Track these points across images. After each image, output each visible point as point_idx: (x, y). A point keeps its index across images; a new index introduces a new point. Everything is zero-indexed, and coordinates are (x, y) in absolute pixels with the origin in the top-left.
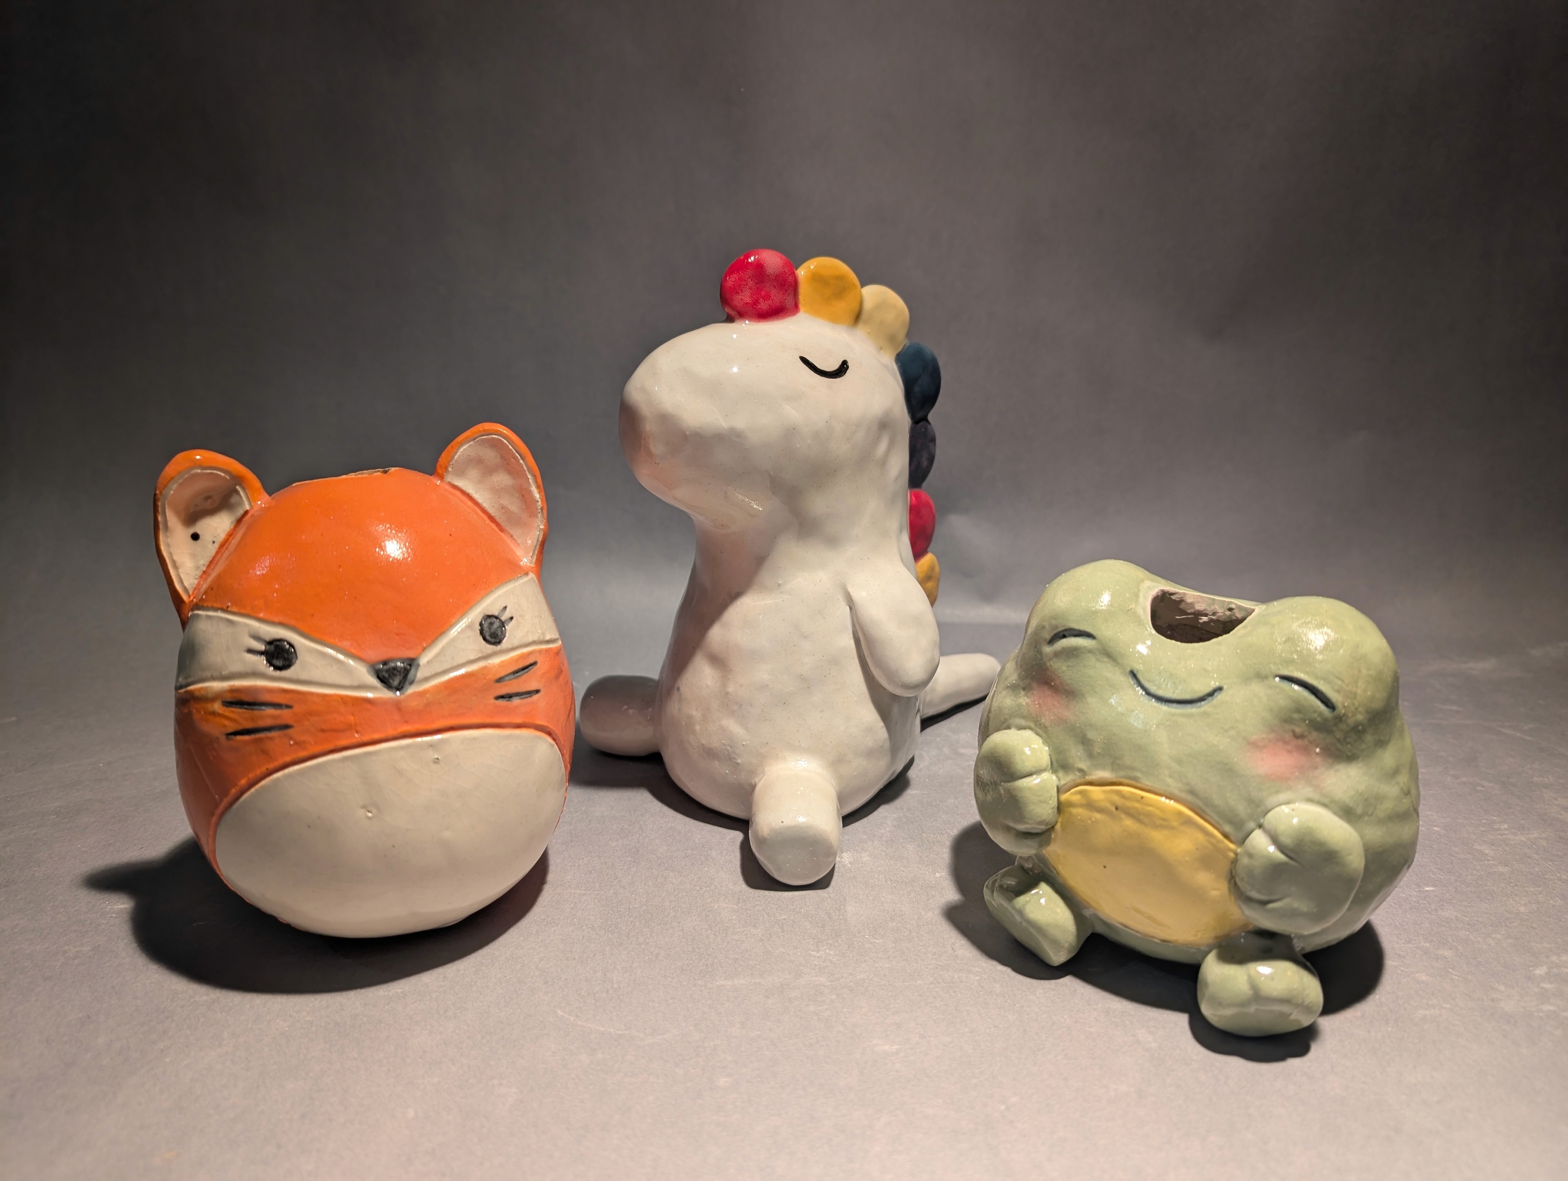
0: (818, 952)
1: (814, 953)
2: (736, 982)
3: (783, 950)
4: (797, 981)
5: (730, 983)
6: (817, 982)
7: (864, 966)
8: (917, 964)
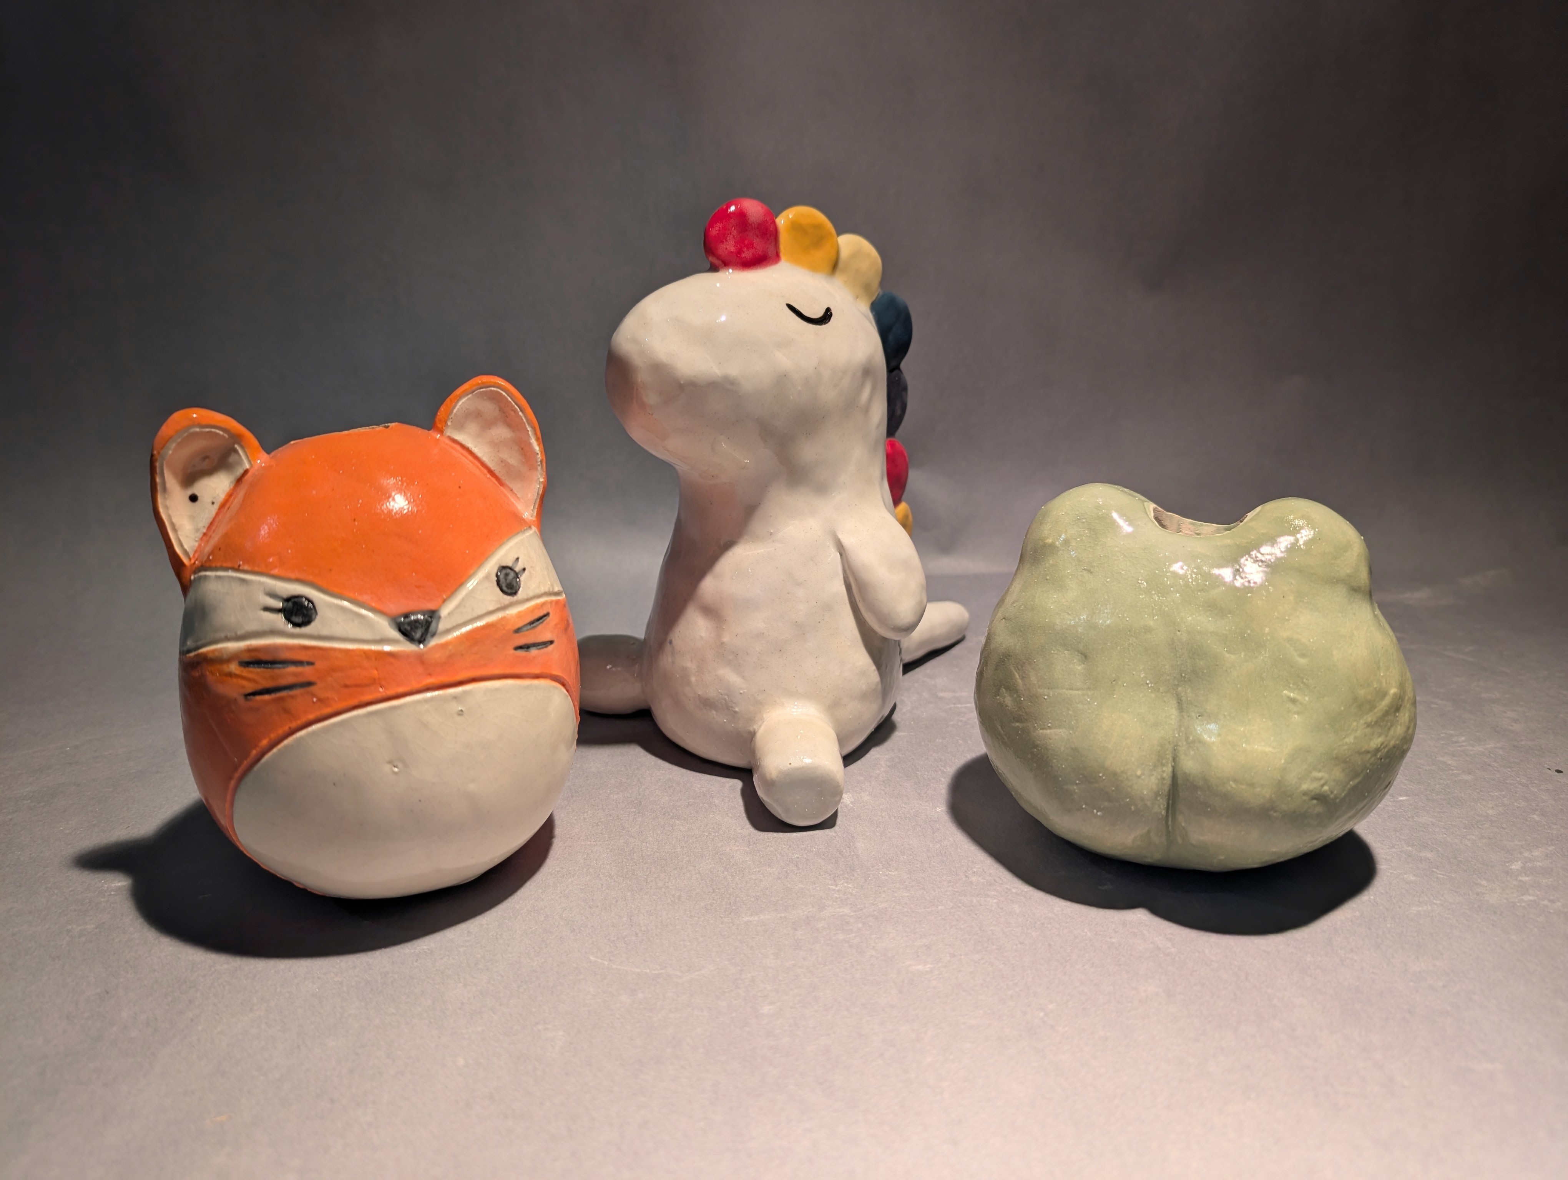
0: (836, 886)
1: (833, 887)
2: (762, 917)
3: (802, 886)
4: (822, 913)
5: (756, 918)
6: (841, 913)
7: (884, 896)
8: (935, 891)
